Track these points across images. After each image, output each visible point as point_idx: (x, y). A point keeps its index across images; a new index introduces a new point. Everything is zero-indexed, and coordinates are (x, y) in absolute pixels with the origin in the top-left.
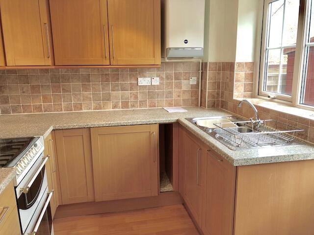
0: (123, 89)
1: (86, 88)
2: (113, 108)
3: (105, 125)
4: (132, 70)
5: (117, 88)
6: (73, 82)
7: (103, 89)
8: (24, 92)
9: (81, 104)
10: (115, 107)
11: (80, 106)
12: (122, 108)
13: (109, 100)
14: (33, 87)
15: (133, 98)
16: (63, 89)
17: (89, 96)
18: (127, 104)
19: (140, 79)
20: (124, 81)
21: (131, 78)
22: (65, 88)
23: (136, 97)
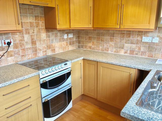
0: (132, 43)
1: (111, 40)
2: (124, 53)
3: (105, 62)
4: (139, 32)
5: (128, 42)
6: (106, 36)
7: (120, 41)
8: (86, 39)
9: (108, 48)
10: (126, 53)
11: (107, 50)
12: (130, 54)
13: (123, 48)
14: (89, 37)
15: (137, 49)
16: (101, 40)
17: (113, 45)
18: (133, 52)
19: (143, 38)
20: (133, 38)
21: (138, 36)
22: (102, 39)
23: (140, 49)
